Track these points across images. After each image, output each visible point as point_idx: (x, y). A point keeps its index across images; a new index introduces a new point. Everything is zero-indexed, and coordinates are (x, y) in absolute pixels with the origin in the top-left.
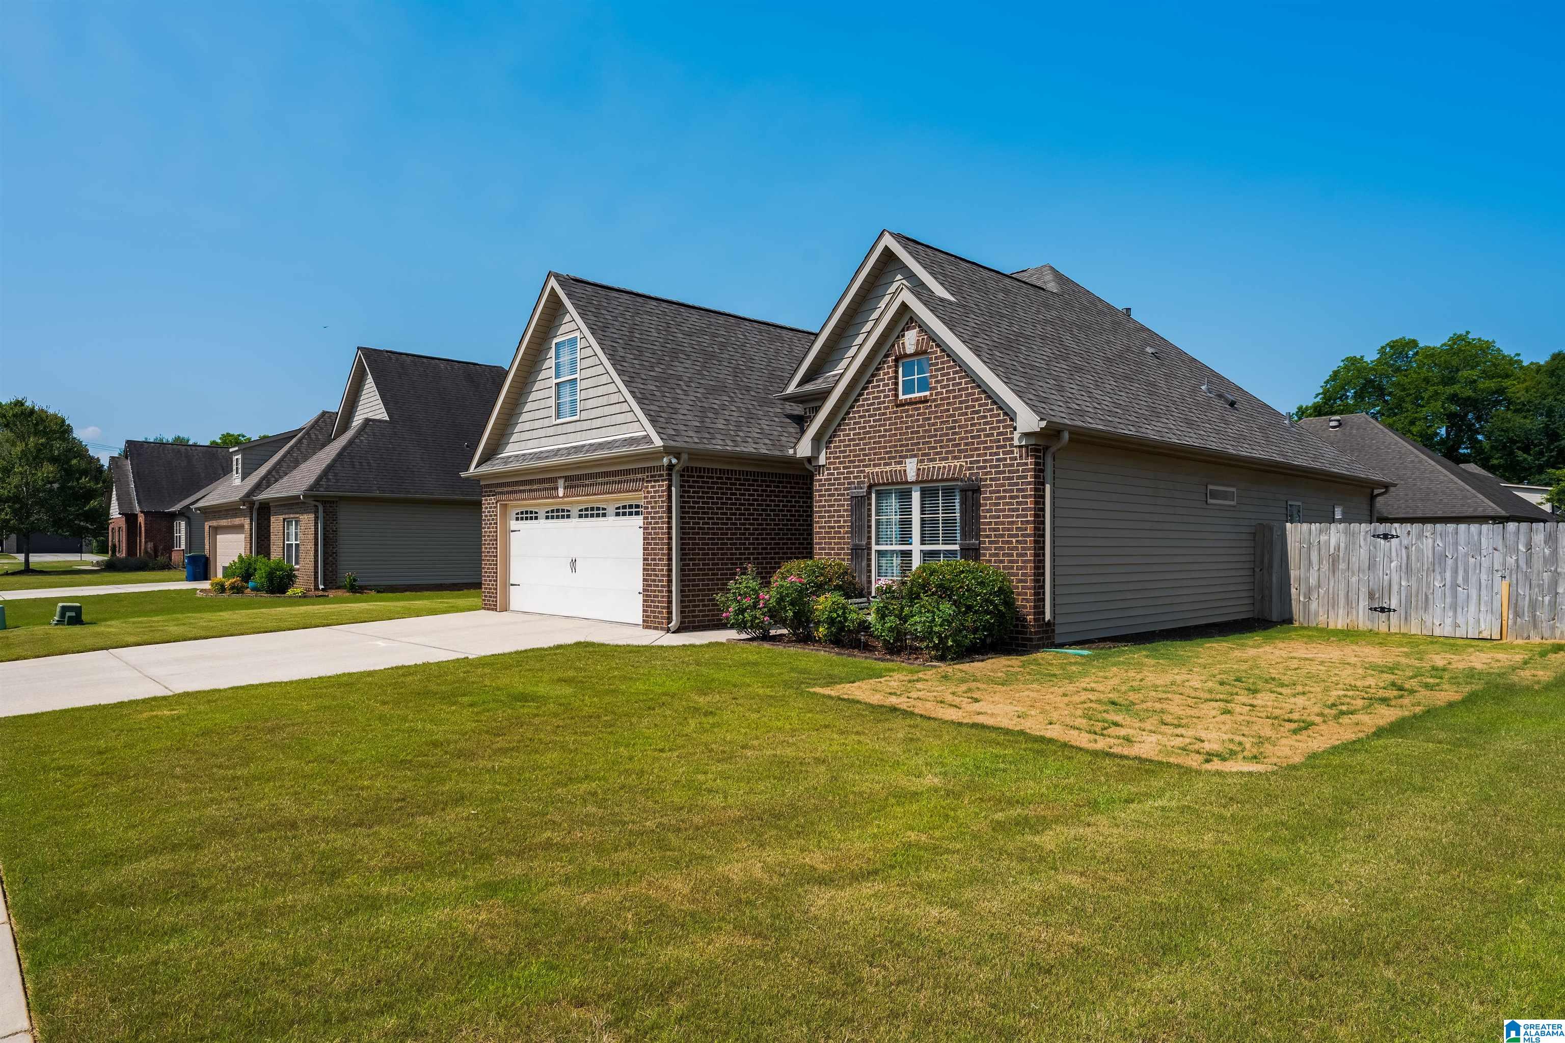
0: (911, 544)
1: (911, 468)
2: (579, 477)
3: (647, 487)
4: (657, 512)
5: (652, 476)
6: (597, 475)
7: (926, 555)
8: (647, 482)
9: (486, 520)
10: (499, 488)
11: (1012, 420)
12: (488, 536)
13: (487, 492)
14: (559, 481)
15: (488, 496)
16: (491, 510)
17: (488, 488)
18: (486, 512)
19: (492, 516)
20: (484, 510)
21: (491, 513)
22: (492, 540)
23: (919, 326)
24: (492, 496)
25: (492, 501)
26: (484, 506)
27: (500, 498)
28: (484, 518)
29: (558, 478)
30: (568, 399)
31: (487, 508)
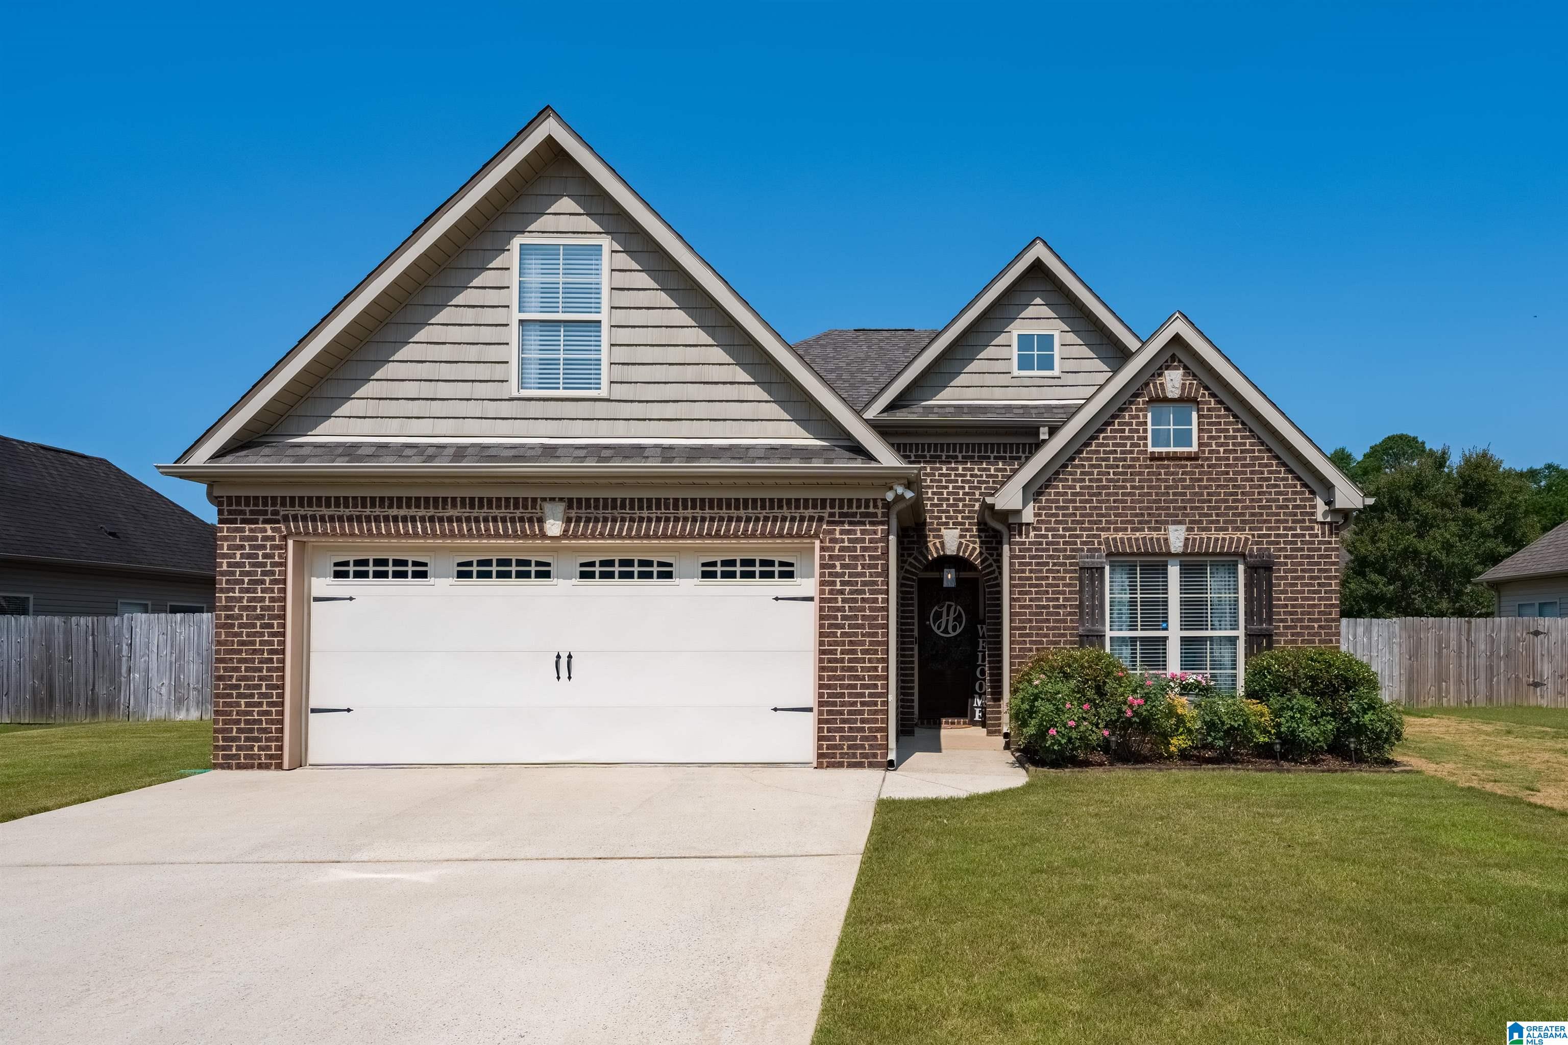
0: (1165, 629)
1: (1177, 537)
7: (1187, 643)
9: (238, 573)
10: (297, 508)
11: (1312, 492)
12: (242, 608)
13: (242, 512)
14: (547, 507)
15: (244, 521)
16: (260, 553)
17: (247, 505)
18: (238, 556)
19: (264, 565)
20: (225, 551)
21: (260, 559)
22: (261, 617)
23: (1186, 368)
24: (266, 522)
25: (269, 533)
26: (225, 544)
27: (297, 528)
28: (225, 568)
29: (544, 499)
30: (562, 356)
31: (242, 547)
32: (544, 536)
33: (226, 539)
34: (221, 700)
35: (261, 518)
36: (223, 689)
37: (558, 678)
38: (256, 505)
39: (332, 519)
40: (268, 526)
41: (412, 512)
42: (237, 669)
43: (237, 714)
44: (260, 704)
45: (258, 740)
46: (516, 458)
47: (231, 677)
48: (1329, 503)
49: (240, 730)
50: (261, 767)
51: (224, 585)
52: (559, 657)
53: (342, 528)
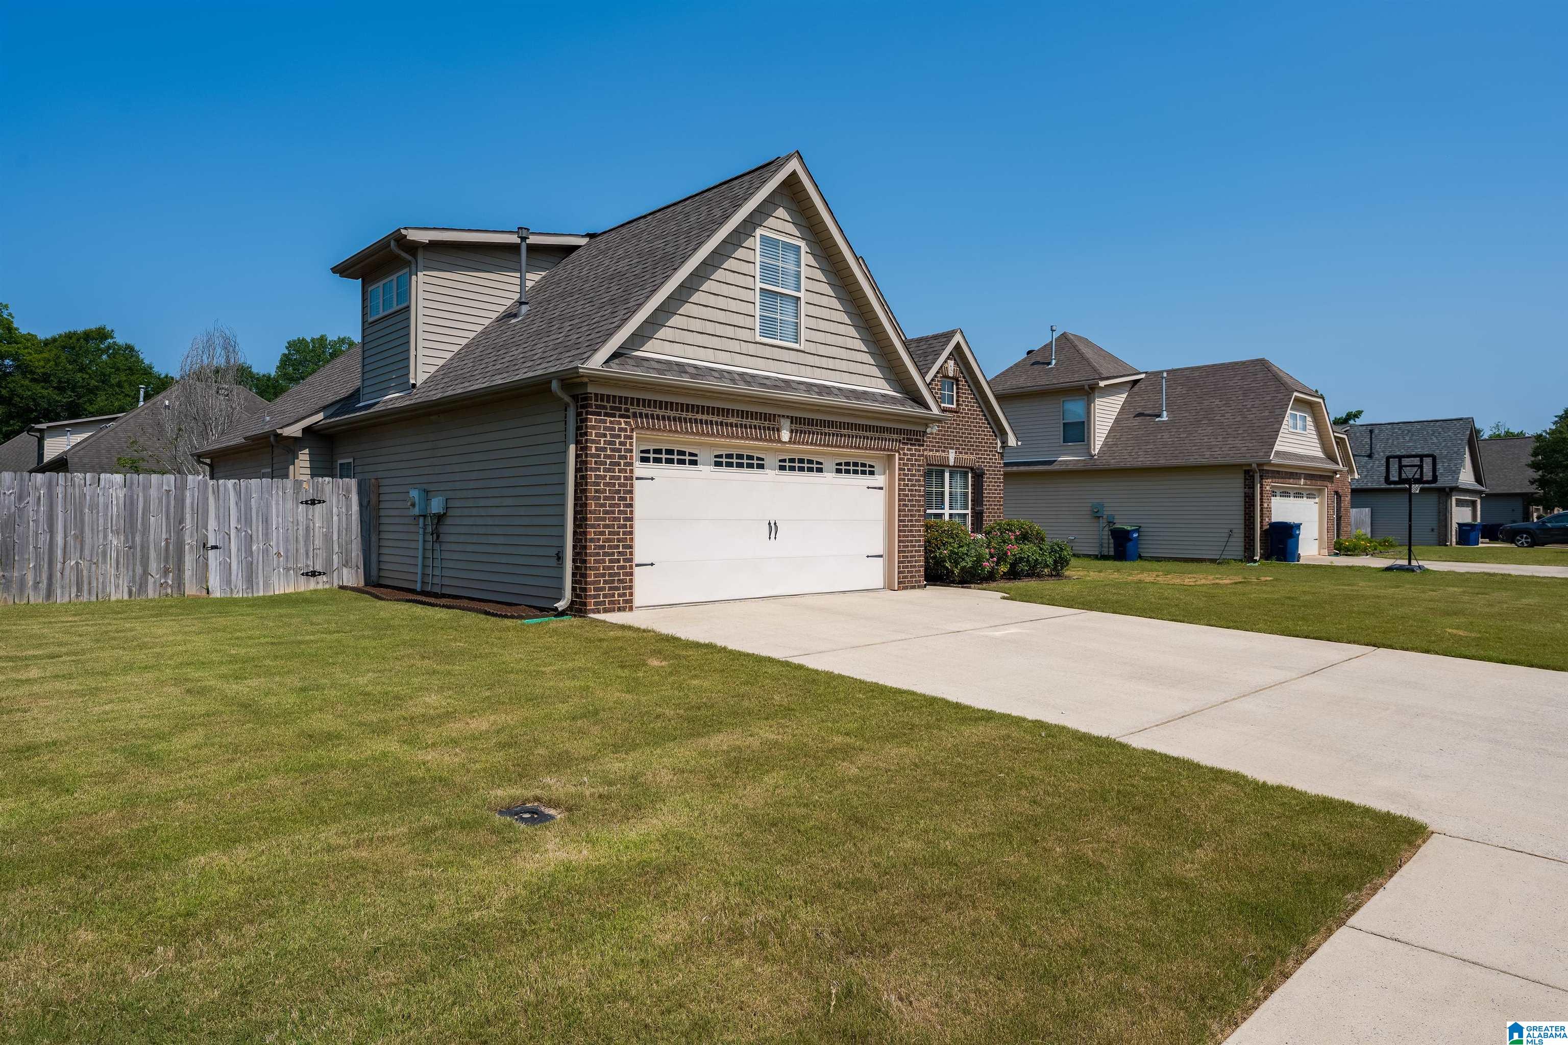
0: (943, 509)
1: (952, 456)
2: (811, 422)
3: (903, 449)
4: (914, 475)
5: (908, 439)
6: (843, 425)
7: (951, 515)
8: (904, 443)
9: (602, 456)
10: (641, 408)
11: (996, 436)
12: (606, 484)
13: (605, 407)
14: (782, 420)
15: (606, 415)
16: (617, 441)
17: (608, 402)
18: (602, 442)
19: (619, 450)
20: (593, 437)
21: (617, 446)
22: (618, 492)
23: (955, 360)
24: (621, 416)
25: (623, 425)
26: (594, 432)
27: (642, 423)
28: (593, 451)
29: (779, 416)
30: (779, 317)
31: (605, 436)
32: (780, 441)
33: (593, 427)
34: (593, 558)
35: (618, 413)
36: (594, 549)
37: (770, 538)
38: (614, 402)
39: (664, 418)
40: (622, 420)
41: (710, 418)
42: (603, 533)
43: (604, 569)
44: (618, 561)
45: (618, 589)
46: (776, 387)
47: (599, 539)
48: (1003, 443)
49: (605, 582)
50: (619, 610)
51: (593, 466)
52: (769, 524)
53: (670, 426)
